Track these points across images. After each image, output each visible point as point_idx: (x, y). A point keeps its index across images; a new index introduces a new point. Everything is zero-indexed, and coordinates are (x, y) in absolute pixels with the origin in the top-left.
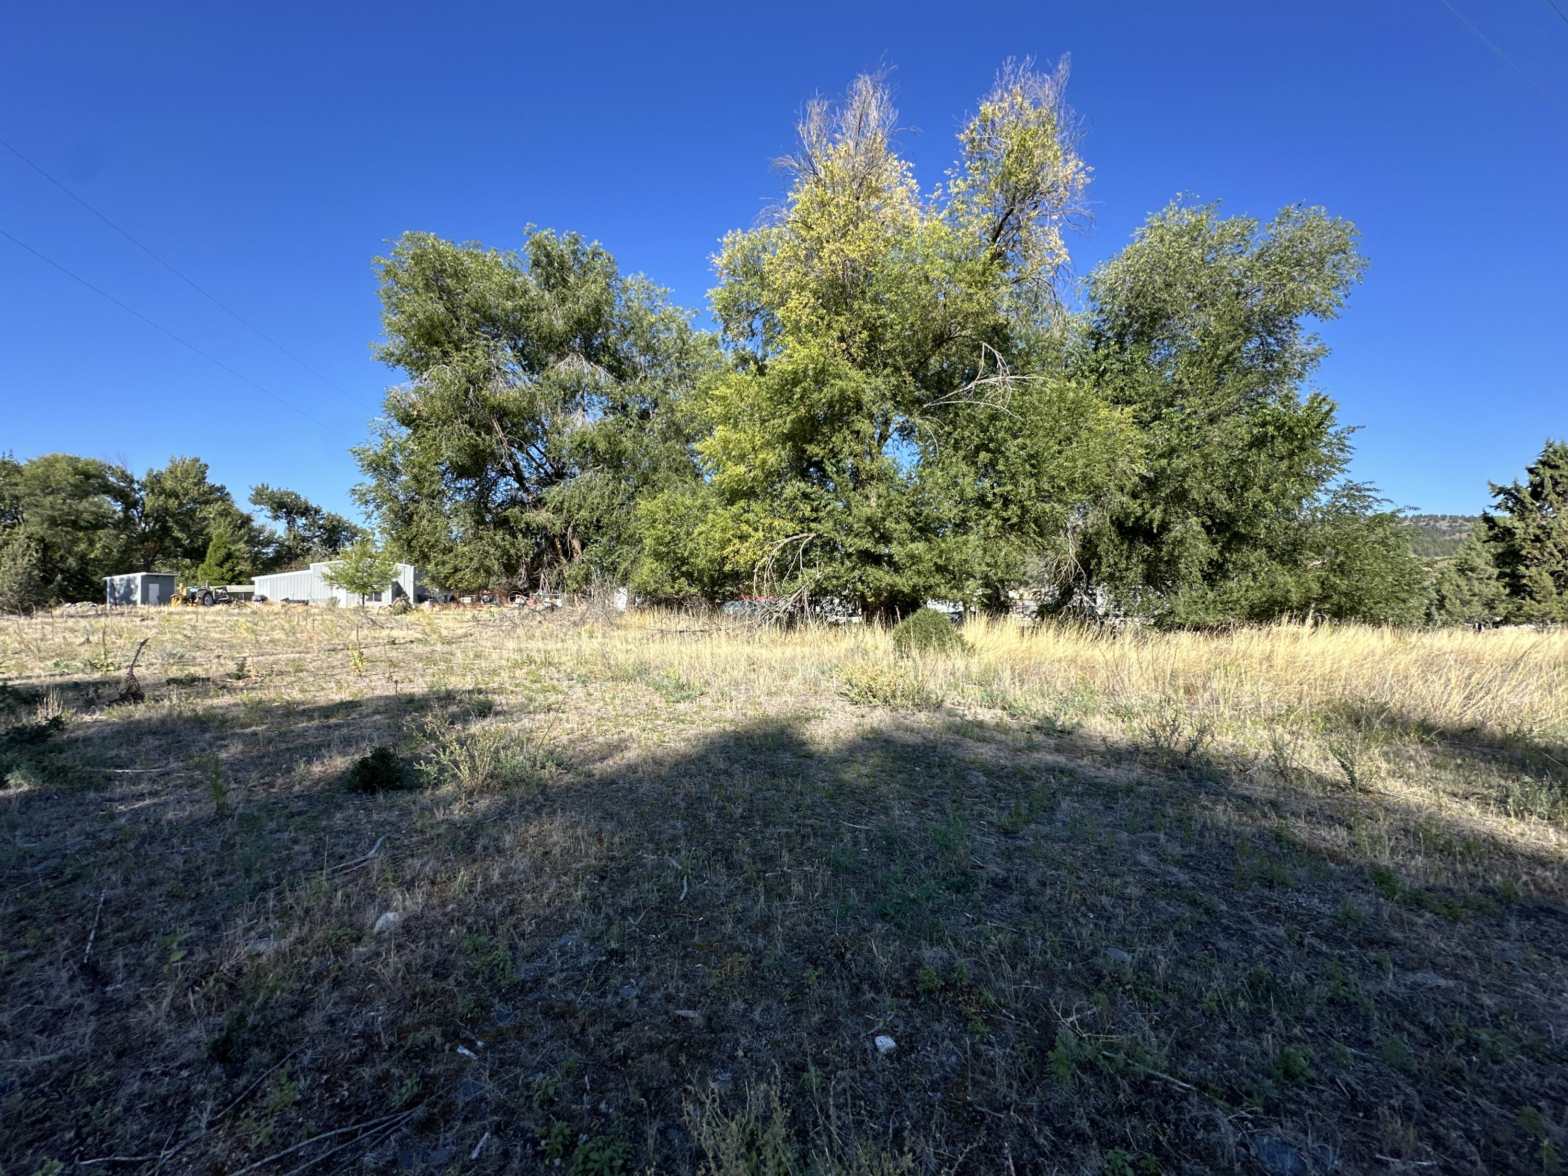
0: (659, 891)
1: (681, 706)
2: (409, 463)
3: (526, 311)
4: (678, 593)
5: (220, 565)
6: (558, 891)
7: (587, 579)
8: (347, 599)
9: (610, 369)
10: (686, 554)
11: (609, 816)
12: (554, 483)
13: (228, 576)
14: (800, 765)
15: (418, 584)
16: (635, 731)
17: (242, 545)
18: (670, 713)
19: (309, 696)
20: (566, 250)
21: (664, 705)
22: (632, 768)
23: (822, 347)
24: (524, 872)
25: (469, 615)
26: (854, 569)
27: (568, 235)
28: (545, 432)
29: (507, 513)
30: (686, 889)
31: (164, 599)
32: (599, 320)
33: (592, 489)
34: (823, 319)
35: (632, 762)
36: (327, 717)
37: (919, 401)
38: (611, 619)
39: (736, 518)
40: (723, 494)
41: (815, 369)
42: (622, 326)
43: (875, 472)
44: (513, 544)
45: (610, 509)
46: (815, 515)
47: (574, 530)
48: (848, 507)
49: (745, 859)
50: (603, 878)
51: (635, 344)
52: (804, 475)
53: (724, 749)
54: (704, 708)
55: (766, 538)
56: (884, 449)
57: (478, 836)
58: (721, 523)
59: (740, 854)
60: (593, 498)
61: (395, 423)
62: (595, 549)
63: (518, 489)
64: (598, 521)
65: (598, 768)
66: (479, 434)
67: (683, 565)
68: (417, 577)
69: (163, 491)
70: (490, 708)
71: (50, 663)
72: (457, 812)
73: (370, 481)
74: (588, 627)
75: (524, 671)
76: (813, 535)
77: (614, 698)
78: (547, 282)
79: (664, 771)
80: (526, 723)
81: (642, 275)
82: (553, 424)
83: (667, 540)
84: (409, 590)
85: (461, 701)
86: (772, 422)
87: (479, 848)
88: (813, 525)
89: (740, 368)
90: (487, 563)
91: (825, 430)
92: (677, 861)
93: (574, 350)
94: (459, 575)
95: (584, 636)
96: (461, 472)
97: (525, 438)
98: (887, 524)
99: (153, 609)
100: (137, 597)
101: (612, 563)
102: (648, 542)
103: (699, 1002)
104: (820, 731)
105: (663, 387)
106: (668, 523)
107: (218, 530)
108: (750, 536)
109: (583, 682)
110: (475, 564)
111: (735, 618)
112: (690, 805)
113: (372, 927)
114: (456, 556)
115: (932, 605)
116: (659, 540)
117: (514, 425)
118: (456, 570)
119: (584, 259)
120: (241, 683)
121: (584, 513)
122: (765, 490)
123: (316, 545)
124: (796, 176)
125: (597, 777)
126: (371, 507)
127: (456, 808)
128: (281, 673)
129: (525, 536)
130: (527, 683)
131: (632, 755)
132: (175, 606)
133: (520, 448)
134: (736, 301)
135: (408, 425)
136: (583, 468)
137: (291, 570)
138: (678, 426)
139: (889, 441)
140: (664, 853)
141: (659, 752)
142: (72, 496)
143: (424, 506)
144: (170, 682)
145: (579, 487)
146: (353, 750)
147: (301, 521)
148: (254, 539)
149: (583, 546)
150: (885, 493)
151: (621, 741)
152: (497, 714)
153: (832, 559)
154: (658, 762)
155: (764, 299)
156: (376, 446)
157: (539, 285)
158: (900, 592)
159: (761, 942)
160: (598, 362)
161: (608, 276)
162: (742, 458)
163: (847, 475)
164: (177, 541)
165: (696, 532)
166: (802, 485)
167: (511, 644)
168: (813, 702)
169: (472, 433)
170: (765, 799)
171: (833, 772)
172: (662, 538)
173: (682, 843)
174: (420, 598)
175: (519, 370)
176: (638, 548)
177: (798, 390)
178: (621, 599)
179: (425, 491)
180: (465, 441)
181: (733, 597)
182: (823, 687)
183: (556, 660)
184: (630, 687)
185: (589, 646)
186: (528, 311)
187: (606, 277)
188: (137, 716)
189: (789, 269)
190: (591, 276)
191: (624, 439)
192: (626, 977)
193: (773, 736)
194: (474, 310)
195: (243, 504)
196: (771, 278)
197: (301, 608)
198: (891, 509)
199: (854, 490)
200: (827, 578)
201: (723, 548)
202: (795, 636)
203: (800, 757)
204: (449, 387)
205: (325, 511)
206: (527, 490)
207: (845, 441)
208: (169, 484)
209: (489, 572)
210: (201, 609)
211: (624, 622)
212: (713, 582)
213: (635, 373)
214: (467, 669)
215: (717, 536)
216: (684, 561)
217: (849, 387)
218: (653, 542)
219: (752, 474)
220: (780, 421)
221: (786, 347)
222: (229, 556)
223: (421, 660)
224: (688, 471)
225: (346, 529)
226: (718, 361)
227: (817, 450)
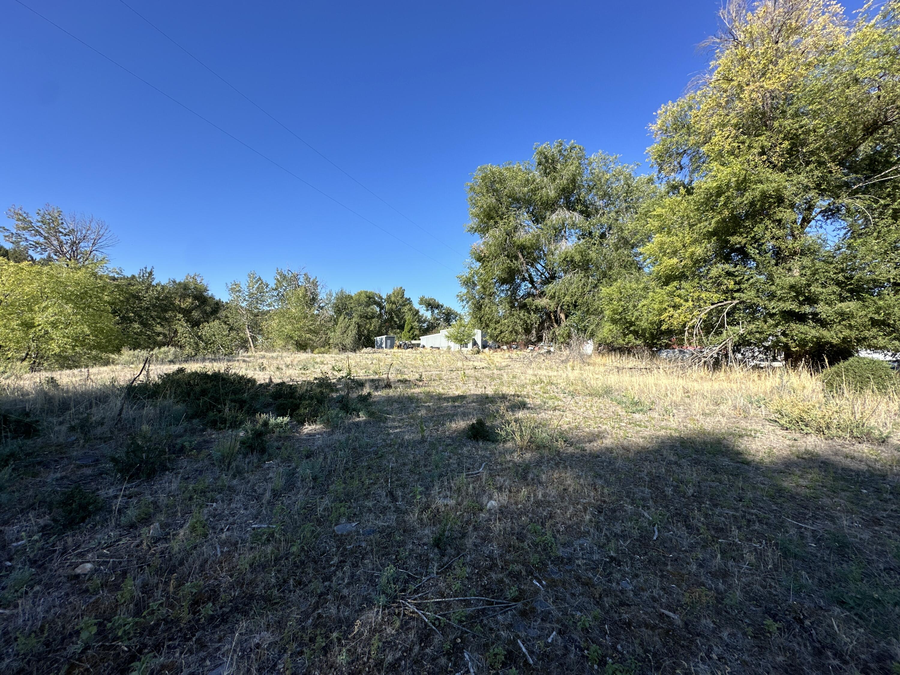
0: (638, 529)
1: (637, 416)
2: (481, 280)
3: (534, 191)
4: (627, 344)
5: (409, 332)
6: (574, 513)
7: (569, 336)
8: (455, 347)
9: (581, 212)
10: (633, 319)
11: (598, 476)
12: (550, 282)
13: (411, 337)
14: (738, 468)
15: (484, 339)
16: (608, 427)
17: (416, 323)
18: (629, 419)
19: (446, 391)
20: (555, 151)
21: (624, 413)
22: (609, 450)
23: (743, 164)
24: (554, 497)
25: (507, 354)
26: (776, 325)
27: (557, 142)
28: (545, 255)
29: (526, 301)
30: (657, 533)
31: (392, 347)
32: (575, 186)
33: (572, 284)
34: (743, 143)
35: (608, 446)
36: (454, 402)
37: (847, 185)
38: (584, 359)
39: (671, 294)
40: (660, 278)
41: (737, 181)
42: (588, 186)
43: (798, 249)
44: (529, 318)
45: (583, 294)
46: (737, 287)
47: (562, 309)
48: (770, 278)
49: (700, 524)
50: (600, 512)
51: (597, 195)
52: (727, 259)
53: (672, 447)
54: (653, 418)
55: (695, 307)
56: (808, 229)
57: (528, 472)
58: (658, 298)
59: (696, 521)
60: (573, 289)
61: (474, 261)
62: (574, 318)
63: (531, 288)
64: (576, 302)
65: (588, 446)
66: (512, 261)
67: (631, 326)
68: (483, 336)
69: (391, 302)
70: (525, 405)
71: (364, 371)
72: (516, 457)
73: (464, 290)
74: (571, 363)
75: (539, 386)
76: (736, 301)
77: (592, 406)
78: (545, 172)
79: (631, 455)
80: (543, 415)
81: (600, 151)
82: (549, 250)
83: (620, 311)
84: (479, 343)
85: (510, 400)
86: (699, 225)
87: (529, 479)
88: (736, 295)
89: (671, 194)
90: (516, 328)
91: (748, 223)
92: (648, 514)
93: (560, 206)
94: (503, 335)
95: (569, 369)
96: (503, 281)
97: (535, 260)
98: (813, 289)
99: (389, 351)
100: (384, 345)
101: (584, 326)
102: (607, 313)
103: (677, 610)
104: (754, 447)
105: (615, 216)
106: (621, 300)
107: (408, 317)
108: (681, 305)
109: (572, 395)
110: (510, 329)
111: (670, 361)
112: (652, 480)
113: (486, 505)
114: (501, 325)
115: (864, 354)
116: (615, 312)
117: (528, 253)
118: (501, 332)
119: (565, 153)
120: (421, 383)
121: (567, 298)
122: (693, 273)
123: (442, 322)
124: (718, 48)
125: (588, 451)
126: (465, 302)
127: (515, 455)
128: (434, 380)
129: (535, 313)
130: (541, 393)
131: (608, 442)
132: (395, 349)
133: (532, 265)
134: (667, 150)
135: (480, 261)
136: (565, 272)
137: (433, 333)
138: (626, 239)
139: (813, 223)
140: (638, 507)
141: (625, 443)
142: (366, 306)
143: (487, 301)
144: (399, 381)
145: (564, 284)
146: (466, 418)
147: (436, 311)
148: (420, 321)
149: (567, 317)
150: (809, 264)
151: (600, 432)
152: (528, 408)
153: (754, 319)
154: (626, 449)
155: (690, 143)
156: (466, 273)
157: (541, 175)
158: (827, 343)
159: (721, 586)
160: (575, 210)
161: (580, 158)
162: (675, 253)
163: (769, 255)
164: (395, 322)
165: (640, 305)
166: (727, 266)
167: (530, 372)
168: (743, 424)
169: (509, 261)
170: (710, 487)
171: (771, 478)
172: (617, 310)
173: (651, 503)
174: (484, 347)
175: (531, 223)
176: (601, 317)
177: (722, 199)
178: (589, 347)
179: (487, 293)
180: (505, 265)
181: (667, 346)
182: (752, 414)
183: (555, 382)
184: (601, 400)
185: (573, 375)
186: (536, 191)
187: (579, 159)
188: (390, 394)
189: (712, 116)
190: (570, 162)
191: (591, 252)
192: (623, 576)
193: (712, 444)
194: (509, 197)
195: (416, 306)
196: (697, 126)
197: (437, 351)
198: (817, 276)
199: (776, 265)
200: (750, 333)
201: (660, 315)
202: (721, 374)
203: (738, 462)
204: (498, 239)
205: (445, 306)
206: (535, 288)
207: (766, 228)
208: (393, 299)
209: (517, 333)
210: (404, 351)
211: (592, 362)
212: (653, 336)
213: (597, 211)
214: (510, 383)
215: (656, 307)
216: (632, 324)
217: (769, 188)
218: (611, 313)
219: (682, 264)
220: (707, 223)
221: (711, 171)
222: (412, 328)
223: (488, 377)
224: (633, 266)
225: (453, 314)
226: (654, 192)
227: (739, 239)
